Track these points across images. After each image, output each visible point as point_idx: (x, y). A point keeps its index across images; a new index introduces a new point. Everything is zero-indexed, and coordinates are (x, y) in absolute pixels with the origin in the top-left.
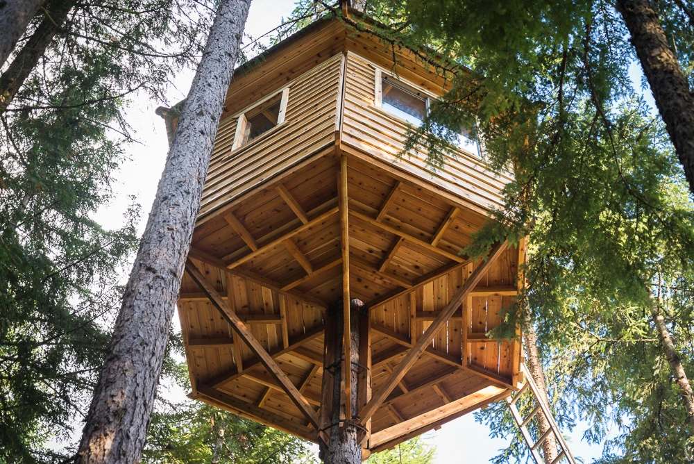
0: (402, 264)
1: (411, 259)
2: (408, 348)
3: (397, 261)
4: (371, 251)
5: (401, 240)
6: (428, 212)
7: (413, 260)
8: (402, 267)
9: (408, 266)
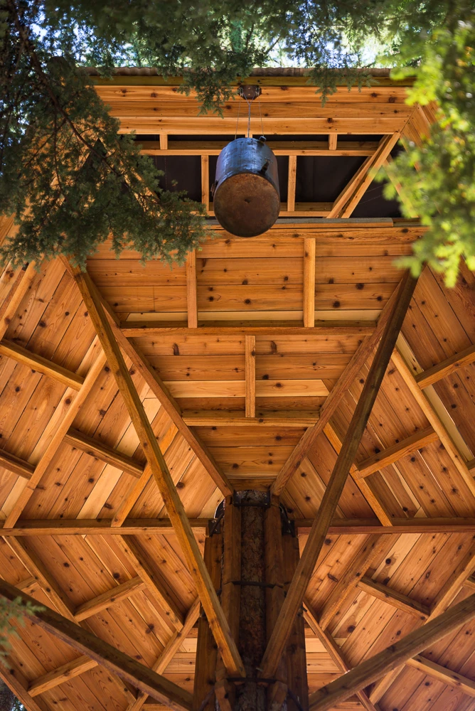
0: (359, 608)
1: (370, 620)
2: (184, 623)
3: (364, 600)
4: (389, 561)
5: (422, 615)
6: (461, 645)
7: (367, 624)
8: (353, 608)
9: (354, 615)
